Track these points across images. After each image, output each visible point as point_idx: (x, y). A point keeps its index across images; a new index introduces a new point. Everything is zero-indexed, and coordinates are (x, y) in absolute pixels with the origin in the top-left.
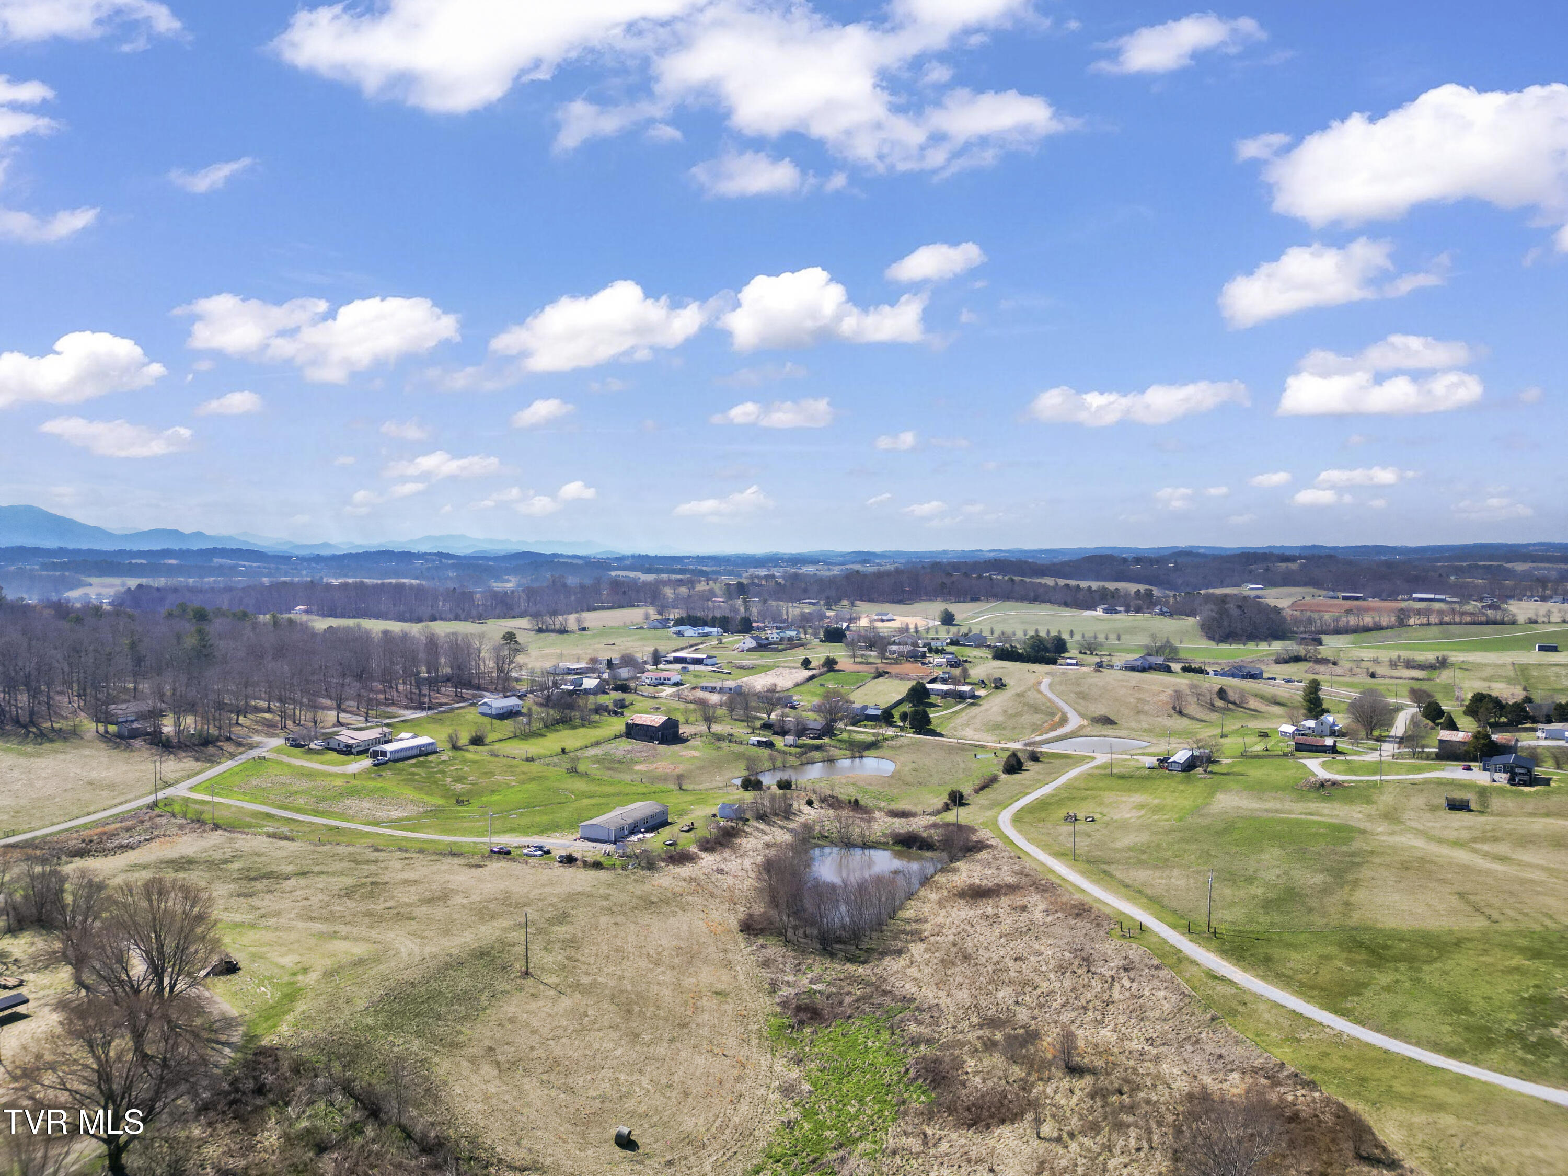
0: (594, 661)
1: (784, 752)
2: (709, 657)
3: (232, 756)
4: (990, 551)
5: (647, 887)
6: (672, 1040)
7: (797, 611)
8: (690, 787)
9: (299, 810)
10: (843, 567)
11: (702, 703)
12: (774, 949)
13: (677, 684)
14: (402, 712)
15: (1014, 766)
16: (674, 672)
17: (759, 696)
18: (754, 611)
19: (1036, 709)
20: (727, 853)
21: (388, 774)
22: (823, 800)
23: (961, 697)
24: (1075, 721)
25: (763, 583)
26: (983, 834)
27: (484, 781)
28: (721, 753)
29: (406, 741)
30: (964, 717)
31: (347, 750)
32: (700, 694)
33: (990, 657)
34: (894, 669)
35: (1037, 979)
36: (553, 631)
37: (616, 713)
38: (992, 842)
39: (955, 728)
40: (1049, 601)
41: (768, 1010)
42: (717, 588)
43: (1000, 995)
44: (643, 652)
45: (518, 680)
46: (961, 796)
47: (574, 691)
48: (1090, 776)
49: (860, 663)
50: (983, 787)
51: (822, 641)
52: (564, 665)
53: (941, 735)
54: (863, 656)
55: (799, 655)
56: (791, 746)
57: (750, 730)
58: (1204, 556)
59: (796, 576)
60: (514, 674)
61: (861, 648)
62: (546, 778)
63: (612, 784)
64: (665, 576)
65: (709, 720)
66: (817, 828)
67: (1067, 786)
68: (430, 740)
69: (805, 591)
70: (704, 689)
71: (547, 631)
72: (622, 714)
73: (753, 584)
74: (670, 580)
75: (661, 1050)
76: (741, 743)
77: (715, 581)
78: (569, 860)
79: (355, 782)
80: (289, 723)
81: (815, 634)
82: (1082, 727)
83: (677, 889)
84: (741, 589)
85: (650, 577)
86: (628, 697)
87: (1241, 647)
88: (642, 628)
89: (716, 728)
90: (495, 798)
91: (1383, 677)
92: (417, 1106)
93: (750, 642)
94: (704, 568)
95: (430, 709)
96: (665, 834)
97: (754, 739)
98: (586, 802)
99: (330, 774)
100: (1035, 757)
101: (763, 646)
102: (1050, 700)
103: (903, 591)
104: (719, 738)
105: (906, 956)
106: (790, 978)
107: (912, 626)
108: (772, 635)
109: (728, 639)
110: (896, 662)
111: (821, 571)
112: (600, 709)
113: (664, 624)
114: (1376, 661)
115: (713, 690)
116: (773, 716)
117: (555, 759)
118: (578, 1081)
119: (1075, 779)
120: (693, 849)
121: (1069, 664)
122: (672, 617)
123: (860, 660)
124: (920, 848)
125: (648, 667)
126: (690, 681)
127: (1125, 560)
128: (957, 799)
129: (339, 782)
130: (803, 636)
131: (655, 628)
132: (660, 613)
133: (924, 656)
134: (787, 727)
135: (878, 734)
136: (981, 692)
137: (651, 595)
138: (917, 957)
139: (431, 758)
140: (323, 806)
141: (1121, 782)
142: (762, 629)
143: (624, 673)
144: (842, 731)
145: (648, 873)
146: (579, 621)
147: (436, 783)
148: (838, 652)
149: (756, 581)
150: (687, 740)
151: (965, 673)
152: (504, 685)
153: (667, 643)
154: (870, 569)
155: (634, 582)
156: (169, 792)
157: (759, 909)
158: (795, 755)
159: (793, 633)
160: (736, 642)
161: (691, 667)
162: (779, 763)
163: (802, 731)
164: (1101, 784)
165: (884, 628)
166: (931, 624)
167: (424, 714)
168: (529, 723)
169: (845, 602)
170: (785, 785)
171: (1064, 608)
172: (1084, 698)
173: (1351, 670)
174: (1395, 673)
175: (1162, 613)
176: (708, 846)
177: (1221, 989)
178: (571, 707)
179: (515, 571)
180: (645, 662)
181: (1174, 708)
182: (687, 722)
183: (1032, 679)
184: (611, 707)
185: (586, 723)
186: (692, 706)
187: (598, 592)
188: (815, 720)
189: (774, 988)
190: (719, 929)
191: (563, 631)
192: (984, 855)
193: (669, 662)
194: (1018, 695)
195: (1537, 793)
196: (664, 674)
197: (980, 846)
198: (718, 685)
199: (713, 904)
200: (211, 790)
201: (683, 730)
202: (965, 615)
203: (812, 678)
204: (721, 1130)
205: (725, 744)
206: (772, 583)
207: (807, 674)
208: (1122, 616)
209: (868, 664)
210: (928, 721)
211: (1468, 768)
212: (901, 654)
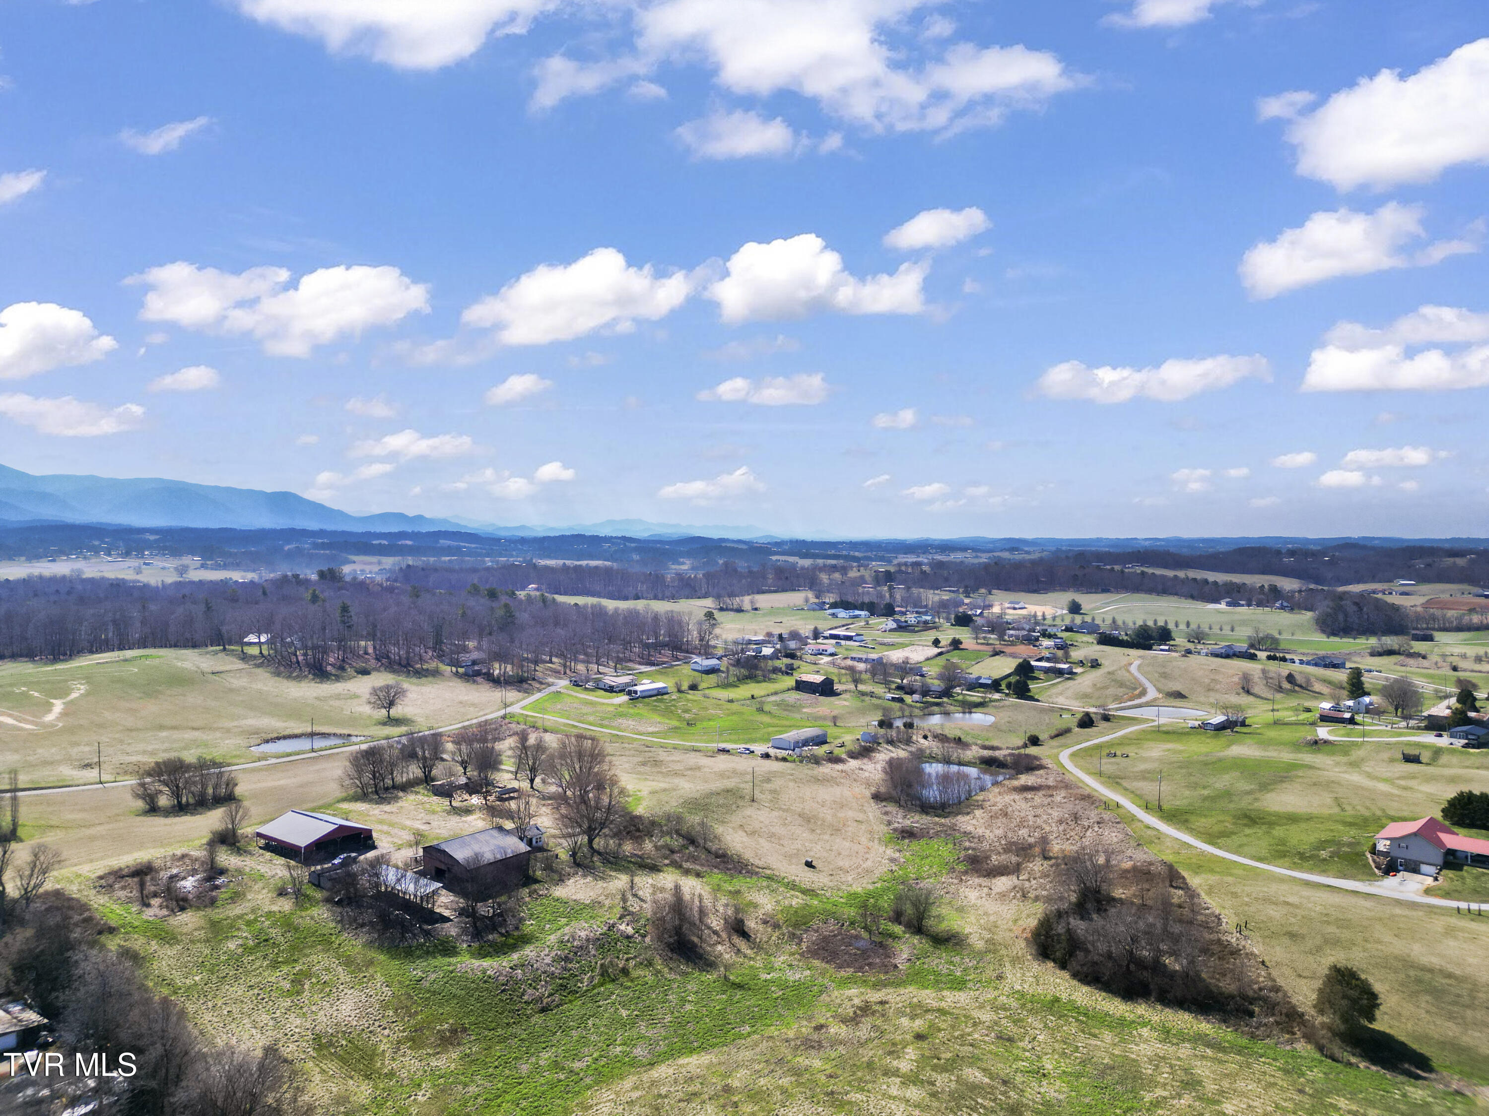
0: (769, 634)
1: (911, 706)
2: (857, 635)
3: (539, 690)
4: (1146, 539)
5: (815, 772)
6: (832, 835)
7: (937, 598)
8: (842, 724)
9: (591, 724)
10: (991, 555)
11: (851, 669)
12: (891, 808)
13: (832, 655)
14: (637, 666)
15: (1087, 722)
16: (830, 645)
17: (897, 667)
18: (898, 597)
19: (1122, 684)
20: (866, 760)
21: (640, 705)
22: (936, 736)
23: (1060, 673)
24: (1152, 694)
25: (910, 570)
26: (1046, 762)
27: (703, 713)
28: (864, 704)
29: (646, 685)
30: (1060, 687)
31: (611, 690)
32: (849, 662)
33: (1095, 642)
34: (1008, 650)
35: (1044, 826)
36: (732, 610)
37: (787, 674)
38: (1050, 766)
39: (1050, 696)
40: (1176, 594)
41: (885, 831)
42: (867, 574)
43: (1020, 833)
44: (805, 630)
45: (715, 647)
46: (1038, 739)
47: (755, 657)
48: (1144, 731)
49: (982, 644)
50: (1057, 736)
51: (952, 625)
52: (747, 637)
53: (1038, 701)
54: (984, 638)
55: (932, 635)
56: (917, 702)
57: (887, 690)
58: (1373, 548)
59: (940, 565)
60: (712, 643)
61: (985, 632)
62: (742, 713)
63: (787, 720)
64: (820, 562)
65: (856, 681)
66: (928, 751)
67: (1124, 737)
68: (664, 685)
69: (946, 580)
70: (853, 659)
71: (727, 610)
72: (792, 674)
73: (900, 571)
74: (825, 566)
75: (827, 837)
76: (880, 698)
77: (866, 566)
78: (767, 756)
79: (621, 709)
80: (568, 671)
81: (948, 619)
82: (1155, 699)
83: (834, 775)
84: (889, 577)
85: (807, 563)
86: (796, 663)
87: (1351, 640)
88: (803, 609)
89: (861, 687)
90: (711, 723)
91: (1465, 670)
92: (711, 841)
93: (892, 624)
94: (857, 554)
95: (658, 665)
96: (825, 748)
97: (889, 696)
98: (771, 729)
99: (604, 704)
100: (1106, 718)
101: (902, 628)
102: (1135, 678)
103: (1038, 582)
104: (863, 694)
105: (971, 816)
106: (900, 821)
107: (1039, 614)
108: (911, 618)
109: (874, 621)
110: (1012, 644)
111: (968, 558)
112: (776, 670)
113: (821, 606)
114: (1464, 656)
115: (860, 660)
116: (905, 681)
117: (748, 702)
118: (785, 842)
119: (1131, 733)
120: (844, 756)
121: (1162, 650)
122: (827, 600)
123: (982, 641)
124: (998, 767)
125: (809, 641)
126: (842, 652)
127: (1278, 552)
128: (1034, 741)
129: (611, 709)
130: (937, 620)
131: (814, 610)
132: (817, 597)
133: (1037, 639)
134: (915, 688)
135: (985, 698)
136: (1078, 670)
137: (808, 580)
138: (978, 816)
139: (665, 697)
140: (606, 722)
141: (1164, 736)
142: (904, 613)
143: (792, 645)
144: (958, 694)
145: (815, 766)
146: (752, 602)
147: (672, 712)
148: (964, 635)
149: (903, 568)
150: (838, 694)
151: (1067, 656)
152: (706, 650)
153: (825, 622)
154: (1017, 557)
155: (794, 566)
156: (509, 710)
157: (883, 790)
158: (919, 708)
159: (928, 618)
160: (881, 623)
161: (843, 642)
162: (907, 713)
163: (925, 692)
164: (1149, 736)
165: (1011, 615)
166: (1059, 612)
167: (653, 668)
168: (727, 677)
169: (983, 591)
170: (909, 726)
171: (1190, 601)
172: (1165, 677)
173: (1436, 663)
174: (1477, 667)
175: (1282, 608)
176: (853, 755)
177: (1149, 832)
178: (756, 667)
179: (689, 554)
180: (807, 637)
181: (1243, 688)
182: (840, 682)
183: (1124, 661)
184: (784, 669)
185: (766, 679)
186: (843, 671)
187: (764, 577)
188: (936, 684)
189: (889, 823)
190: (859, 796)
191: (740, 610)
192: (1041, 772)
193: (826, 638)
194: (1109, 673)
195: (1478, 753)
196: (822, 647)
197: (1041, 767)
198: (864, 656)
199: (855, 784)
200: (534, 709)
201: (836, 687)
202: (1093, 605)
203: (940, 654)
204: (857, 868)
205: (867, 698)
206: (917, 572)
207: (937, 650)
208: (1244, 609)
209: (988, 644)
210: (1029, 690)
211: (1440, 736)
212: (1017, 637)
